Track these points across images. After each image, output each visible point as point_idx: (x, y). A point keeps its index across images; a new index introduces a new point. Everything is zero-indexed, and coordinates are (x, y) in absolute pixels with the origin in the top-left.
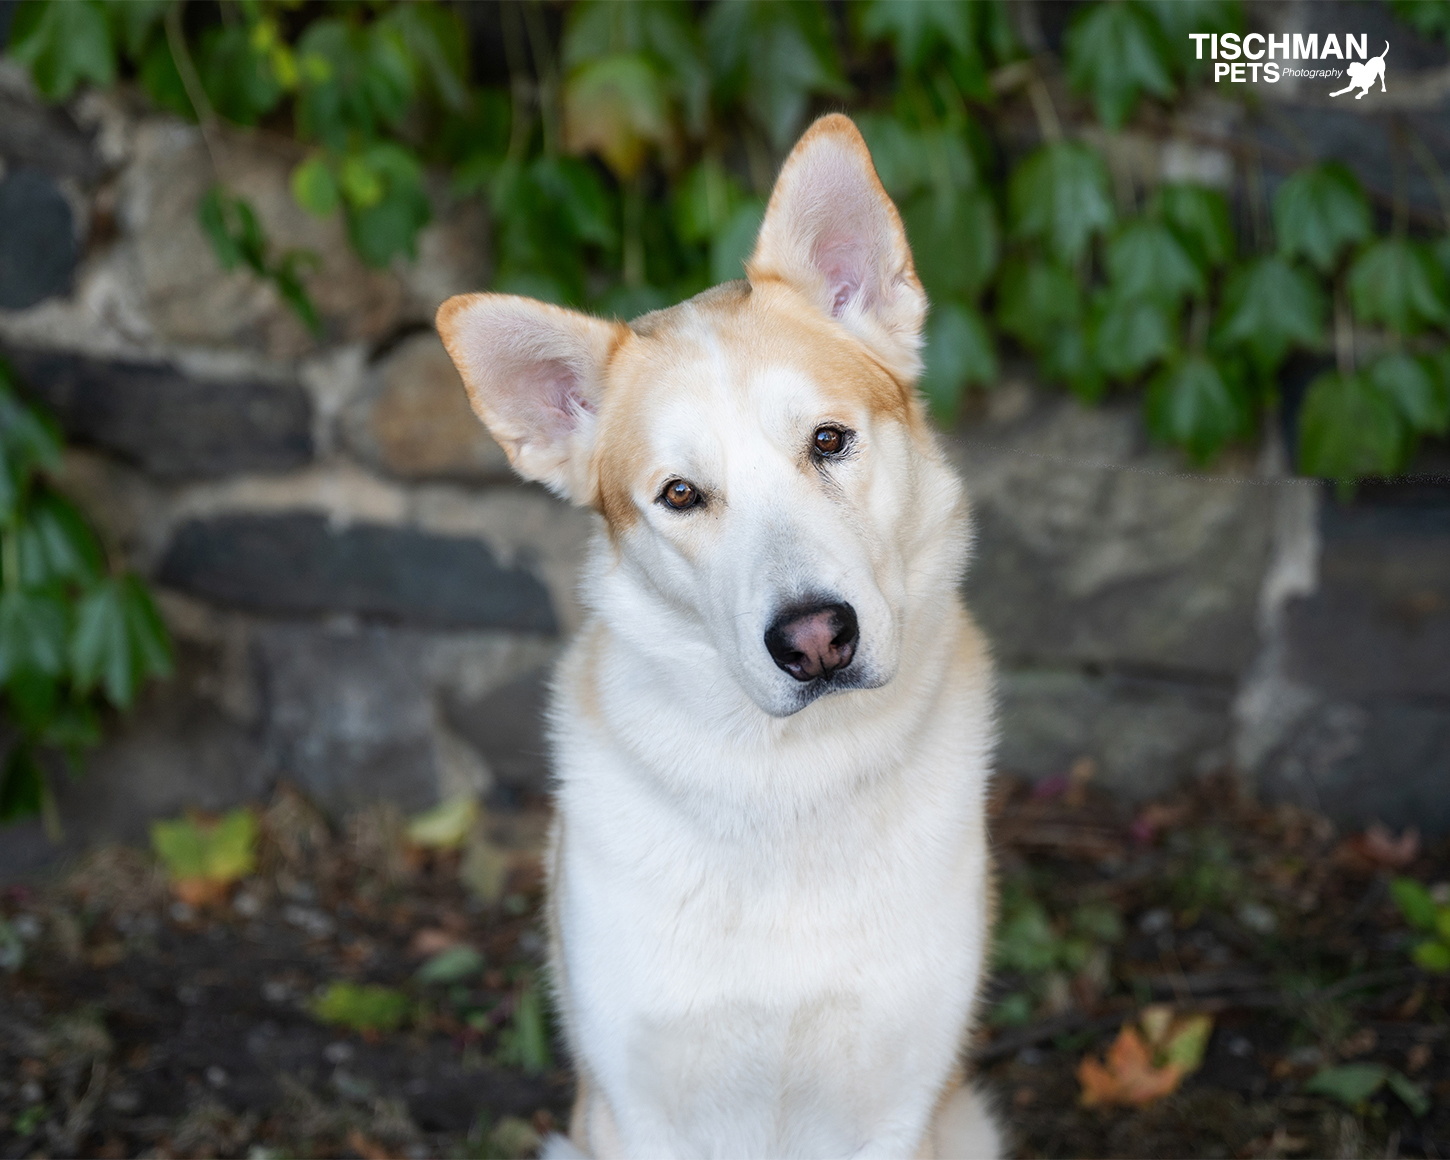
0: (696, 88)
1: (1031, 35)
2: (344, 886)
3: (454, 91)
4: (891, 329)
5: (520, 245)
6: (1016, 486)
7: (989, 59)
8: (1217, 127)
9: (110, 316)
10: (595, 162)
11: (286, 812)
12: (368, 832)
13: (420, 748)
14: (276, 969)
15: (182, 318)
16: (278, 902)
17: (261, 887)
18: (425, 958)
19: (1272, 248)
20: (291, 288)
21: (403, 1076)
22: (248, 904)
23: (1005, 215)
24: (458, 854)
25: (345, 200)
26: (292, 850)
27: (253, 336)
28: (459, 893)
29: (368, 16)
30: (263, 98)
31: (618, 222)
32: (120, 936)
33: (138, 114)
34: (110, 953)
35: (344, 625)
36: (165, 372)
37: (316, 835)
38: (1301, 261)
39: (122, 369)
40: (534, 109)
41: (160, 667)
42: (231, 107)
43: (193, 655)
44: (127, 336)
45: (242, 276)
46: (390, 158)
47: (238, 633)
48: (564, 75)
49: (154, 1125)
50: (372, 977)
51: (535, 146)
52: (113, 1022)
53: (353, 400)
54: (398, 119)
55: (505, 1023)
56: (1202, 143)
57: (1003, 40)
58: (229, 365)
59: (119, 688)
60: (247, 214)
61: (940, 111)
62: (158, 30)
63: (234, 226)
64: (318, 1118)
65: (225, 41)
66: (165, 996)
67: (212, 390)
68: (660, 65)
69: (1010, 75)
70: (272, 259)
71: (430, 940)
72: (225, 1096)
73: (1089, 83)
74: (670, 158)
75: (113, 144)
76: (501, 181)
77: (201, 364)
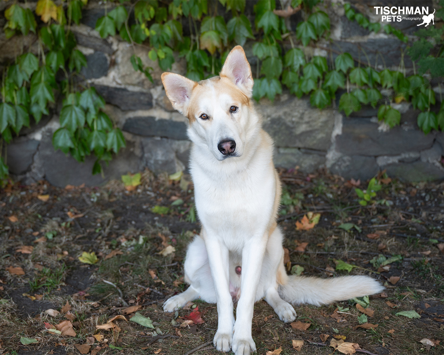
0: (226, 37)
1: (289, 28)
2: (157, 188)
3: (179, 37)
4: (246, 87)
5: (192, 67)
6: (285, 113)
7: (282, 33)
8: (325, 46)
9: (114, 80)
10: (206, 51)
11: (147, 173)
12: (162, 178)
13: (172, 161)
14: (145, 203)
15: (128, 80)
16: (145, 190)
17: (142, 187)
18: (173, 201)
19: (335, 69)
20: (147, 74)
21: (169, 223)
22: (139, 191)
23: (284, 62)
24: (179, 182)
25: (158, 57)
26: (148, 181)
27: (141, 84)
28: (179, 189)
29: (164, 23)
30: (143, 38)
31: (210, 63)
32: (115, 196)
33: (119, 41)
34: (114, 199)
35: (159, 138)
36: (125, 90)
37: (152, 178)
38: (340, 71)
39: (116, 89)
40: (194, 40)
41: (123, 146)
42: (137, 40)
43: (129, 144)
44: (117, 83)
45: (139, 72)
46: (167, 50)
47: (138, 140)
48: (200, 34)
49: (121, 231)
50: (162, 205)
51: (195, 48)
52: (114, 212)
53: (159, 96)
54: (168, 43)
55: (187, 213)
56: (322, 49)
57: (284, 28)
58: (137, 89)
59: (115, 150)
60: (140, 60)
61: (272, 42)
62: (123, 25)
63: (137, 63)
64: (152, 230)
65: (136, 27)
66: (124, 207)
67: (133, 94)
68: (219, 33)
69: (285, 35)
70: (144, 69)
71: (173, 198)
72: (135, 226)
73: (301, 37)
74: (220, 50)
75: (115, 47)
76: (188, 54)
77: (131, 89)
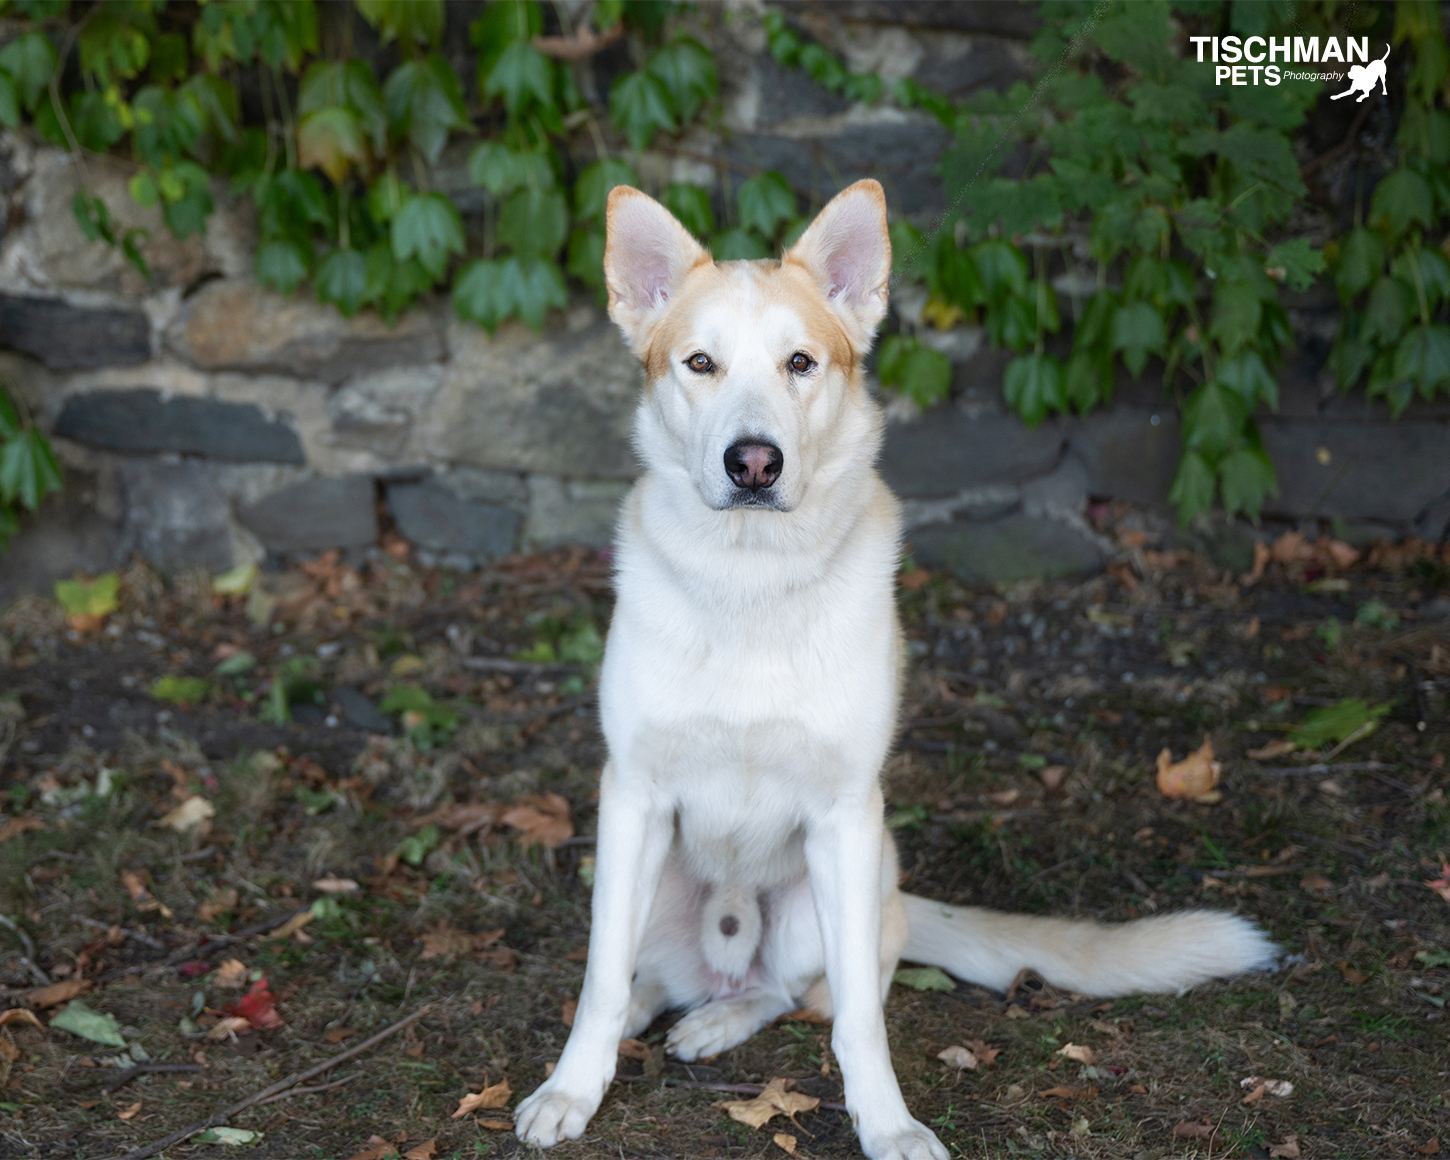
0: (379, 129)
1: (591, 94)
2: (173, 619)
3: (228, 130)
5: (271, 224)
6: (585, 371)
7: (564, 109)
8: (706, 150)
9: (22, 270)
10: (318, 172)
11: (137, 574)
12: (188, 587)
13: (221, 533)
14: (130, 669)
15: (66, 271)
16: (132, 628)
17: (123, 619)
18: (222, 660)
19: (737, 224)
20: (131, 251)
21: (202, 730)
22: (114, 630)
23: (572, 203)
24: (245, 599)
25: (162, 197)
26: (141, 596)
27: (112, 282)
28: (244, 622)
29: (176, 84)
30: (113, 136)
31: (334, 211)
32: (34, 650)
33: (36, 145)
34: (29, 660)
35: (173, 459)
36: (57, 303)
37: (157, 588)
38: (754, 231)
39: (29, 301)
40: (280, 139)
41: (54, 484)
42: (91, 142)
43: (77, 478)
44: (33, 282)
45: (101, 245)
46: (189, 171)
47: (107, 465)
48: (298, 119)
49: (48, 759)
50: (189, 672)
51: (281, 164)
52: (26, 701)
53: (173, 321)
54: (193, 147)
55: (264, 697)
56: (697, 159)
57: (571, 96)
58: (97, 300)
59: (30, 499)
60: (100, 206)
61: (532, 141)
62: (45, 93)
63: (94, 216)
64: (146, 752)
65: (88, 100)
66: (60, 685)
67: (86, 315)
68: (358, 114)
69: (576, 118)
70: (119, 236)
71: (224, 650)
72: (91, 742)
73: (624, 121)
74: (364, 170)
75: (21, 164)
76: (260, 185)
77: (78, 299)
